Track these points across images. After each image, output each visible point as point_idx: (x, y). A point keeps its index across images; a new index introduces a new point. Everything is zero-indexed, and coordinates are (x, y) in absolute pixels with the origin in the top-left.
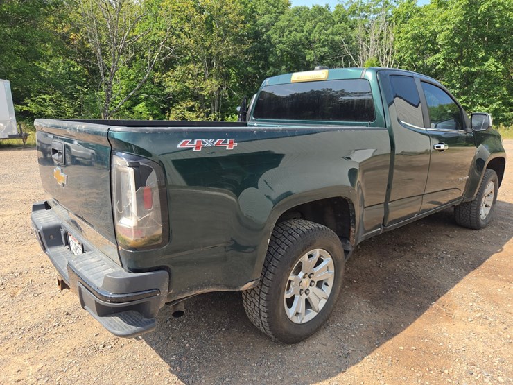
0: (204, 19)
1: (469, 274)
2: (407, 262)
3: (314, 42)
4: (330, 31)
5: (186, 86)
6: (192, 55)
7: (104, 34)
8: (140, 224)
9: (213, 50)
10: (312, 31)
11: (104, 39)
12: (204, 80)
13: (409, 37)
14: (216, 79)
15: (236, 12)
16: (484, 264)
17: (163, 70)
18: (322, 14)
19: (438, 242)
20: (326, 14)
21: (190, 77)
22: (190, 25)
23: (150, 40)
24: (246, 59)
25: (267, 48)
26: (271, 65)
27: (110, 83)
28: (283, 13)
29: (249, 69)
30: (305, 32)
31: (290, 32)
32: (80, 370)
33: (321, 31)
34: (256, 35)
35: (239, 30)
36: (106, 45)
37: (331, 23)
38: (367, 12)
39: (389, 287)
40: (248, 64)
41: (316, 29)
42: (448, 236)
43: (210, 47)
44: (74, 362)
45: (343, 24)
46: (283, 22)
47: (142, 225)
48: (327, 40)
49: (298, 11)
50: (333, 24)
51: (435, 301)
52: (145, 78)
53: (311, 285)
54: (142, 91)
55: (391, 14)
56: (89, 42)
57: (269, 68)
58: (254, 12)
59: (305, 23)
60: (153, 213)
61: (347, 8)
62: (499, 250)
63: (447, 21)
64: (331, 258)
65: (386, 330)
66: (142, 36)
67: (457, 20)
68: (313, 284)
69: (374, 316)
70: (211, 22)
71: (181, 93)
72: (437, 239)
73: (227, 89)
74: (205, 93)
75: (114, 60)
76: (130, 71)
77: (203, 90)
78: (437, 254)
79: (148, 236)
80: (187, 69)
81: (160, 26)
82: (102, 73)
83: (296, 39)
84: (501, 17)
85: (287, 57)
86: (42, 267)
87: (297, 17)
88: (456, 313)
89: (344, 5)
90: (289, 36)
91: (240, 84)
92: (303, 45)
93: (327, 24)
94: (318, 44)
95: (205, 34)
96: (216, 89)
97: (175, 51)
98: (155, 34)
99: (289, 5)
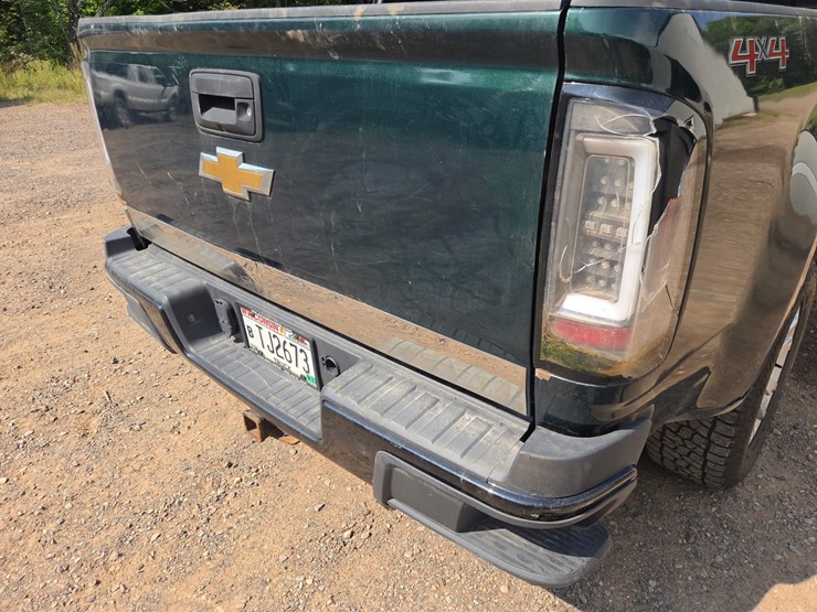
32: (334, 602)
44: (309, 582)
86: (116, 362)
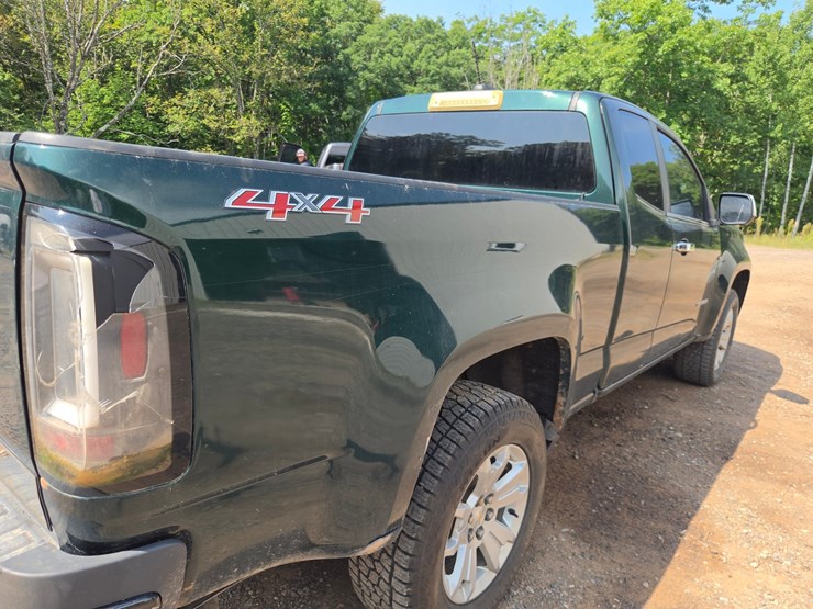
0: (239, 15)
1: (723, 471)
2: (617, 448)
3: (419, 75)
4: (442, 59)
5: (204, 125)
6: (216, 74)
7: (57, 21)
8: (106, 421)
9: (253, 68)
10: (416, 57)
11: (57, 29)
12: (237, 116)
13: (562, 80)
14: (258, 117)
15: (295, 10)
16: (739, 450)
17: (163, 94)
18: (431, 32)
19: (655, 408)
20: (437, 32)
21: (211, 109)
22: (215, 22)
23: (142, 39)
24: (309, 89)
25: (344, 75)
26: (350, 103)
27: (65, 107)
28: (369, 22)
29: (314, 106)
30: (405, 57)
31: (382, 54)
33: (429, 57)
34: (327, 53)
35: (298, 40)
36: (59, 42)
37: (445, 47)
38: (499, 37)
39: (601, 500)
40: (312, 98)
41: (422, 54)
42: (667, 397)
43: (248, 63)
45: (464, 50)
46: (371, 36)
47: (114, 424)
48: (438, 73)
49: (394, 22)
50: (449, 49)
51: (686, 527)
52: (132, 103)
53: (487, 519)
54: (124, 126)
55: (533, 44)
56: (27, 33)
57: (345, 109)
58: (324, 15)
59: (405, 42)
60: (148, 390)
61: (469, 27)
62: (752, 424)
63: (615, 62)
64: (526, 461)
65: (619, 596)
66: (128, 30)
67: (630, 61)
68: (490, 515)
69: (591, 567)
70: (251, 21)
71: (195, 134)
72: (653, 404)
73: (274, 135)
74: (237, 139)
75: (73, 67)
76: (102, 89)
77: (233, 134)
78: (660, 431)
79: (133, 452)
80: (208, 95)
81: (162, 18)
82: (49, 87)
83: (390, 66)
84: (690, 63)
85: (375, 94)
87: (393, 32)
88: (728, 552)
89: (465, 22)
90: (380, 60)
91: (298, 130)
92: (401, 76)
93: (439, 48)
94: (425, 78)
95: (239, 40)
96: (256, 134)
97: (186, 64)
98: (151, 31)
99: (380, 11)
